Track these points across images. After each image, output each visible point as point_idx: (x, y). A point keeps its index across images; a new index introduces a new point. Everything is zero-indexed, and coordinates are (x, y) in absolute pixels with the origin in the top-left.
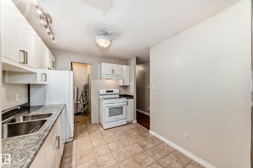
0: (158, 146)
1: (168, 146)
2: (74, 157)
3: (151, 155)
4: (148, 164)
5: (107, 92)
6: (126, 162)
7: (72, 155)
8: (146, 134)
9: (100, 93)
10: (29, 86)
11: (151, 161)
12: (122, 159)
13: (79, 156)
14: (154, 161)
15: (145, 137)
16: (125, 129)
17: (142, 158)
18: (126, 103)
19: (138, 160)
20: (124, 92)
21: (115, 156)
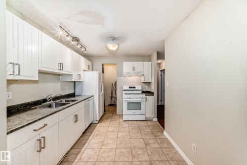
0: (163, 149)
1: (176, 152)
2: (93, 133)
3: (149, 153)
4: (140, 159)
5: (130, 87)
6: (123, 150)
7: (92, 132)
8: (160, 134)
9: (124, 89)
10: (75, 82)
11: (145, 158)
12: (121, 147)
13: (96, 134)
14: (148, 159)
15: (155, 136)
16: (141, 124)
17: (139, 153)
18: (144, 99)
19: (134, 153)
20: (146, 89)
21: (118, 143)
